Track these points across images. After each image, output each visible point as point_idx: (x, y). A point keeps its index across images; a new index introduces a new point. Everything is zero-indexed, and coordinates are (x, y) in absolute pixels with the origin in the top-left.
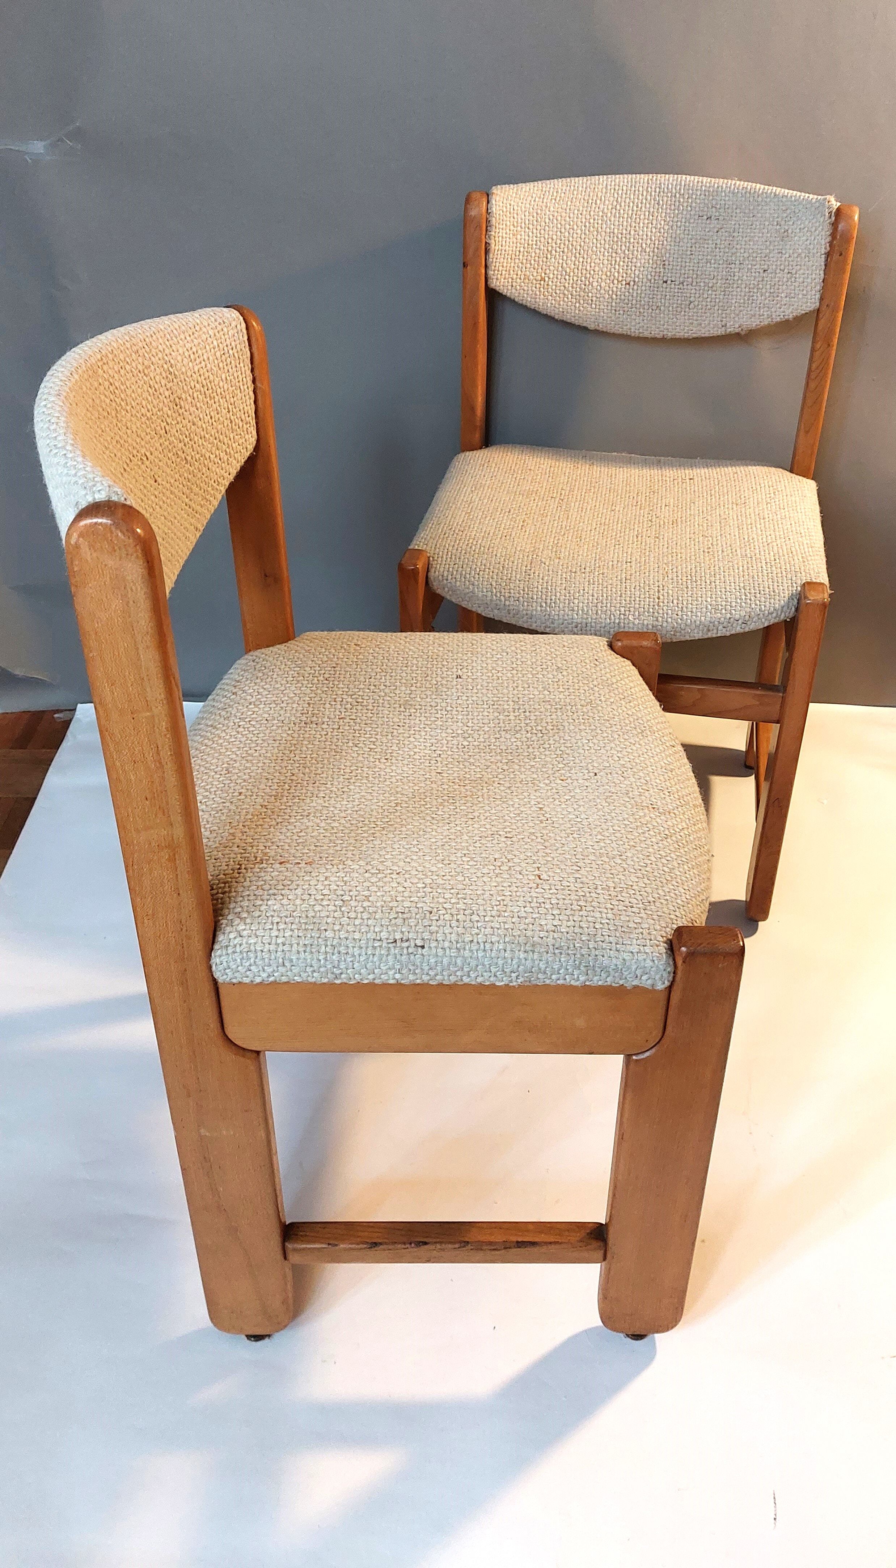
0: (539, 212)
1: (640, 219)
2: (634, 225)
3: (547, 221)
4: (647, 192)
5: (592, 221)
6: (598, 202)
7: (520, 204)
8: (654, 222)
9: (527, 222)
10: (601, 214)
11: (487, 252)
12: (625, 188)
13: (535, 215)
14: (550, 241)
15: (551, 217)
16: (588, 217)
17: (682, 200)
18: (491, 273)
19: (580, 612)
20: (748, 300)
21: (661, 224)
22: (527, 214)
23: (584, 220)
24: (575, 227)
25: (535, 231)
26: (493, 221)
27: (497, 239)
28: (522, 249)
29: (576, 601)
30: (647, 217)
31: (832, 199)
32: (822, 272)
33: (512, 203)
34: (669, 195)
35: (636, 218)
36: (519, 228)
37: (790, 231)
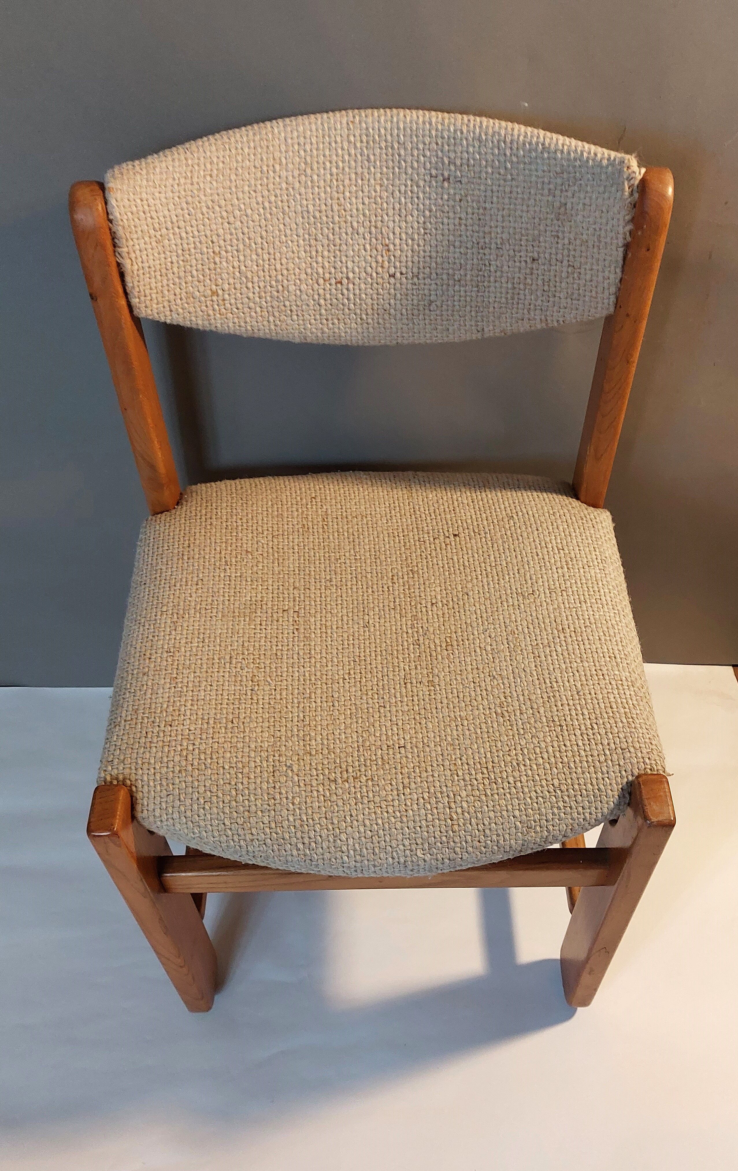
0: (190, 199)
1: (344, 186)
2: (336, 195)
3: (205, 210)
4: (349, 142)
5: (273, 199)
6: (277, 167)
7: (157, 194)
8: (366, 189)
9: (175, 219)
10: (284, 185)
11: (122, 275)
12: (314, 140)
13: (185, 206)
14: (215, 239)
15: (210, 204)
16: (266, 193)
17: (402, 152)
18: (134, 301)
19: (352, 852)
20: (513, 299)
21: (375, 191)
22: (171, 206)
23: (260, 199)
24: (249, 212)
25: (189, 229)
26: (120, 232)
27: (133, 255)
28: (175, 259)
29: (343, 837)
30: (354, 182)
31: (634, 163)
32: (619, 270)
33: (144, 196)
34: (383, 145)
35: (338, 186)
36: (164, 231)
37: (569, 206)
